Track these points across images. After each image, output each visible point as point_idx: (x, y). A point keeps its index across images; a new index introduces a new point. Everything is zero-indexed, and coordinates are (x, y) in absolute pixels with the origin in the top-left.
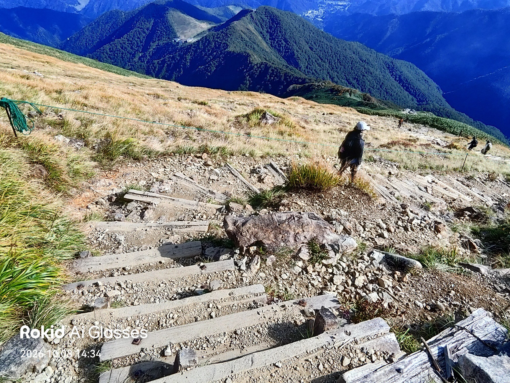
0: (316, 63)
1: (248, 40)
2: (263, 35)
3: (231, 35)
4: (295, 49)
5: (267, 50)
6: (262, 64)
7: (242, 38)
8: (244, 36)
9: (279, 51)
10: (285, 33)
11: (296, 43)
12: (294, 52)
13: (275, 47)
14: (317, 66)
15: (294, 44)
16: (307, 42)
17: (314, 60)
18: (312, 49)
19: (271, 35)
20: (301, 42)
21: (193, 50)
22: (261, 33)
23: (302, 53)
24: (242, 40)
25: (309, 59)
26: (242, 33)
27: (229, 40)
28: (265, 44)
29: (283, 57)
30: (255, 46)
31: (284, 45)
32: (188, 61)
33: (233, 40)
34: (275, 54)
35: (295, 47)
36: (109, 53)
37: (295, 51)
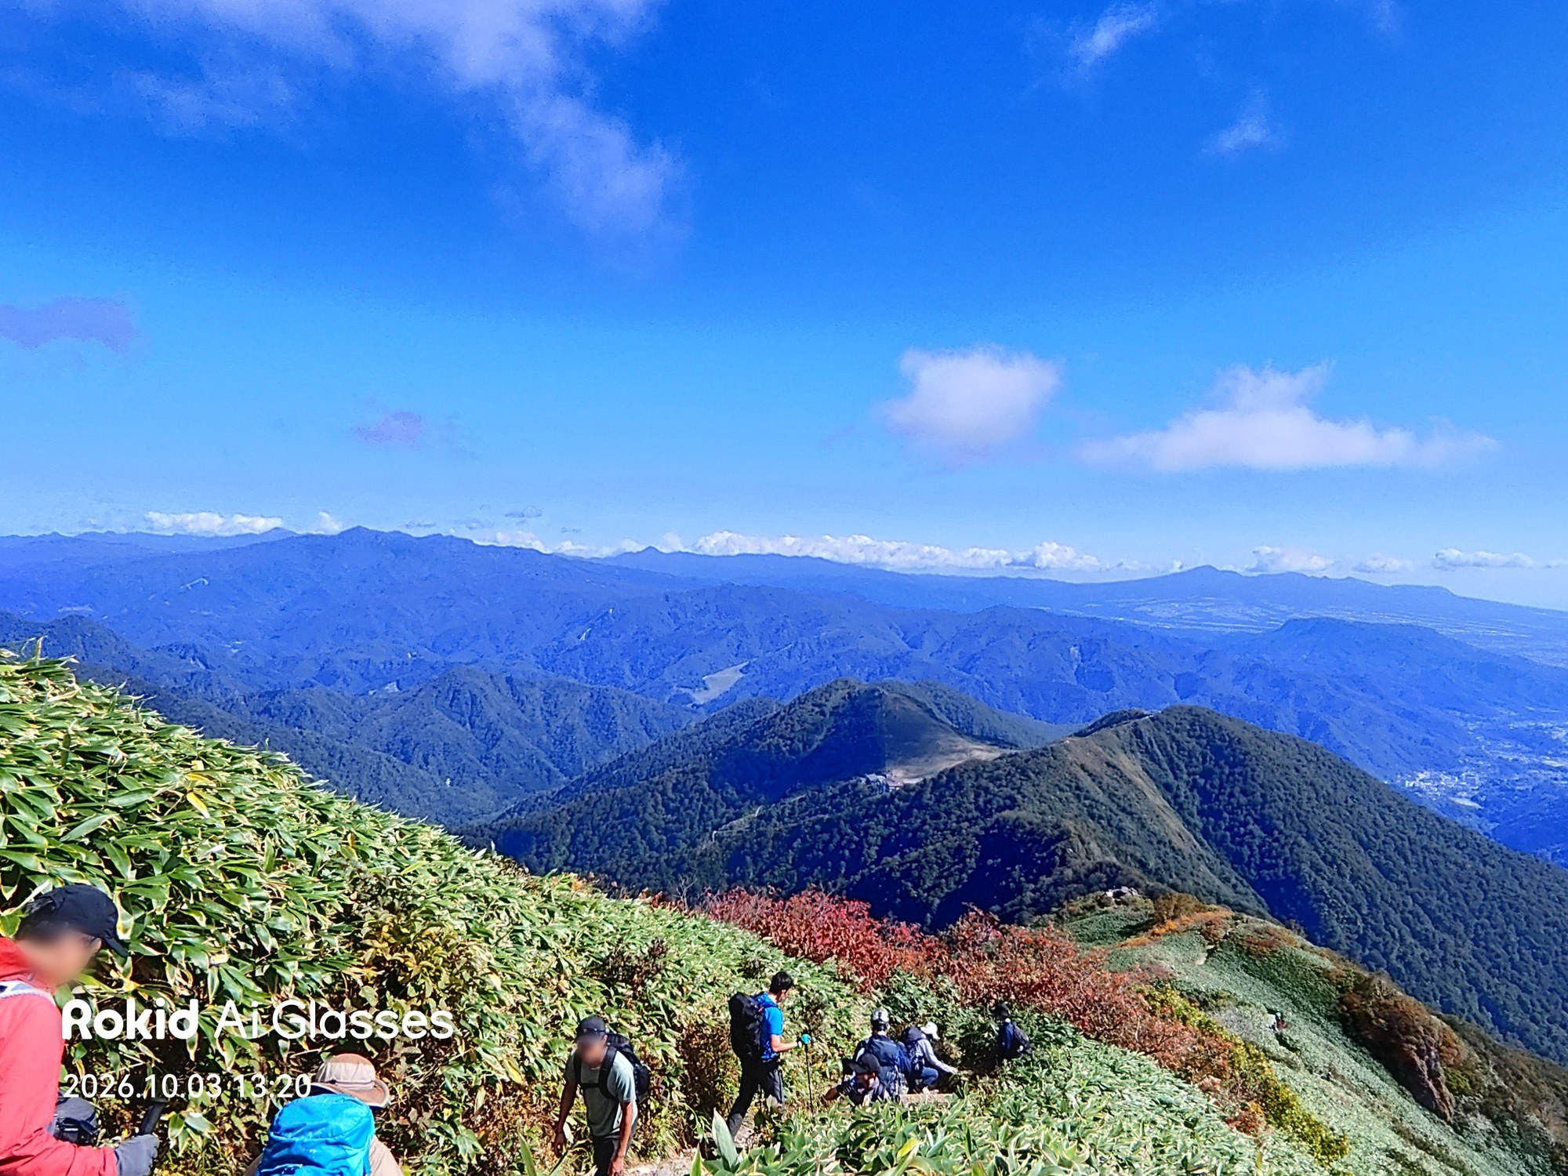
0: (1406, 930)
1: (1102, 797)
2: (1176, 796)
3: (1037, 774)
4: (1304, 857)
5: (1177, 843)
6: (1095, 870)
7: (1078, 788)
8: (1086, 782)
9: (1236, 860)
10: (1263, 796)
11: (1308, 838)
12: (1297, 872)
13: (1220, 843)
14: (1410, 940)
15: (1304, 842)
16: (1361, 842)
17: (1395, 917)
18: (1387, 873)
19: (1205, 796)
20: (1334, 839)
21: (897, 807)
22: (1168, 787)
23: (1336, 877)
24: (1078, 797)
25: (1372, 905)
26: (1081, 774)
27: (1028, 788)
28: (1173, 823)
29: (1253, 884)
30: (1128, 824)
31: (1257, 841)
32: (872, 840)
33: (1043, 789)
34: (1218, 867)
35: (1306, 851)
36: (670, 794)
37: (1306, 868)
